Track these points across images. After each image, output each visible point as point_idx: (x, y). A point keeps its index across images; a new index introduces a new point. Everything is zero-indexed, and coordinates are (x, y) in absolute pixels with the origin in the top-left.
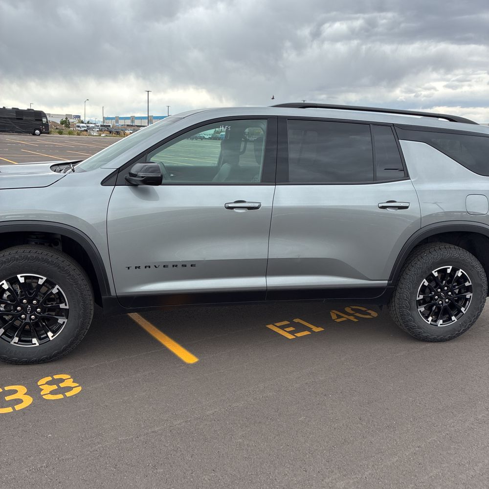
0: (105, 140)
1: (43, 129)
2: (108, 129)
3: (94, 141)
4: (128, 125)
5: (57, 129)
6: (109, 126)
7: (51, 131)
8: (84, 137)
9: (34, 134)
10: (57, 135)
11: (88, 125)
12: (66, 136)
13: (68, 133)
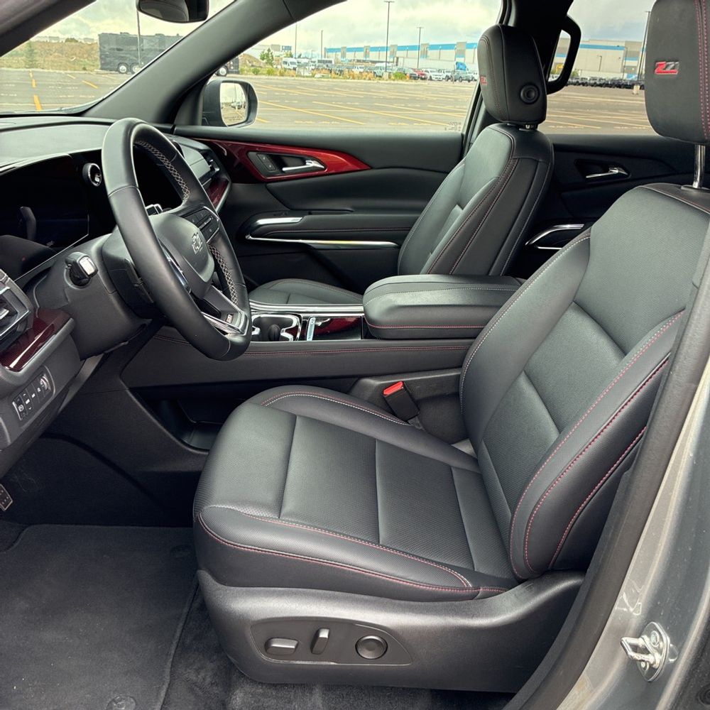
0: (320, 83)
1: (230, 66)
2: (327, 66)
3: (301, 85)
4: (358, 61)
5: (252, 66)
6: (330, 62)
7: (242, 70)
8: (289, 78)
10: (251, 76)
11: (300, 60)
12: (264, 77)
13: (265, 72)
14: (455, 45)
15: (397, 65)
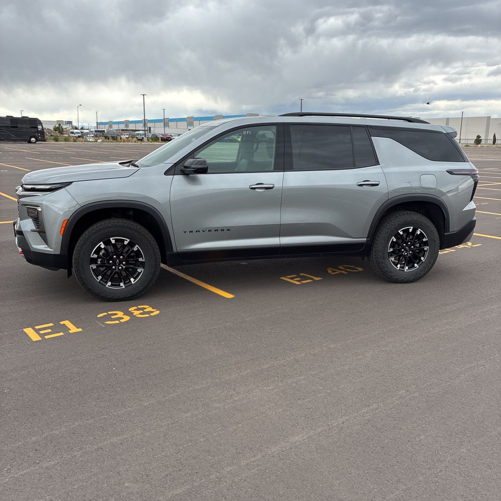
0: (103, 146)
1: (39, 136)
4: (123, 130)
5: (51, 136)
6: (104, 131)
7: (47, 138)
8: (80, 143)
9: (30, 142)
10: (52, 142)
11: (82, 131)
12: (62, 142)
13: (63, 140)
14: (186, 118)
15: (150, 132)
